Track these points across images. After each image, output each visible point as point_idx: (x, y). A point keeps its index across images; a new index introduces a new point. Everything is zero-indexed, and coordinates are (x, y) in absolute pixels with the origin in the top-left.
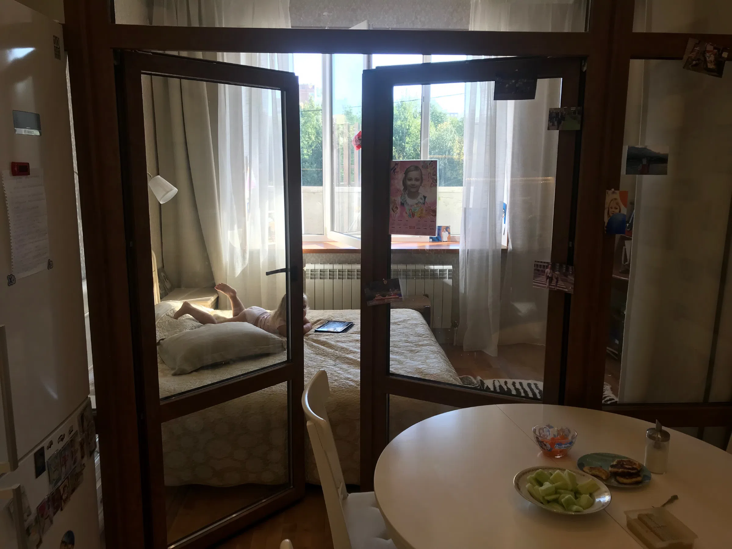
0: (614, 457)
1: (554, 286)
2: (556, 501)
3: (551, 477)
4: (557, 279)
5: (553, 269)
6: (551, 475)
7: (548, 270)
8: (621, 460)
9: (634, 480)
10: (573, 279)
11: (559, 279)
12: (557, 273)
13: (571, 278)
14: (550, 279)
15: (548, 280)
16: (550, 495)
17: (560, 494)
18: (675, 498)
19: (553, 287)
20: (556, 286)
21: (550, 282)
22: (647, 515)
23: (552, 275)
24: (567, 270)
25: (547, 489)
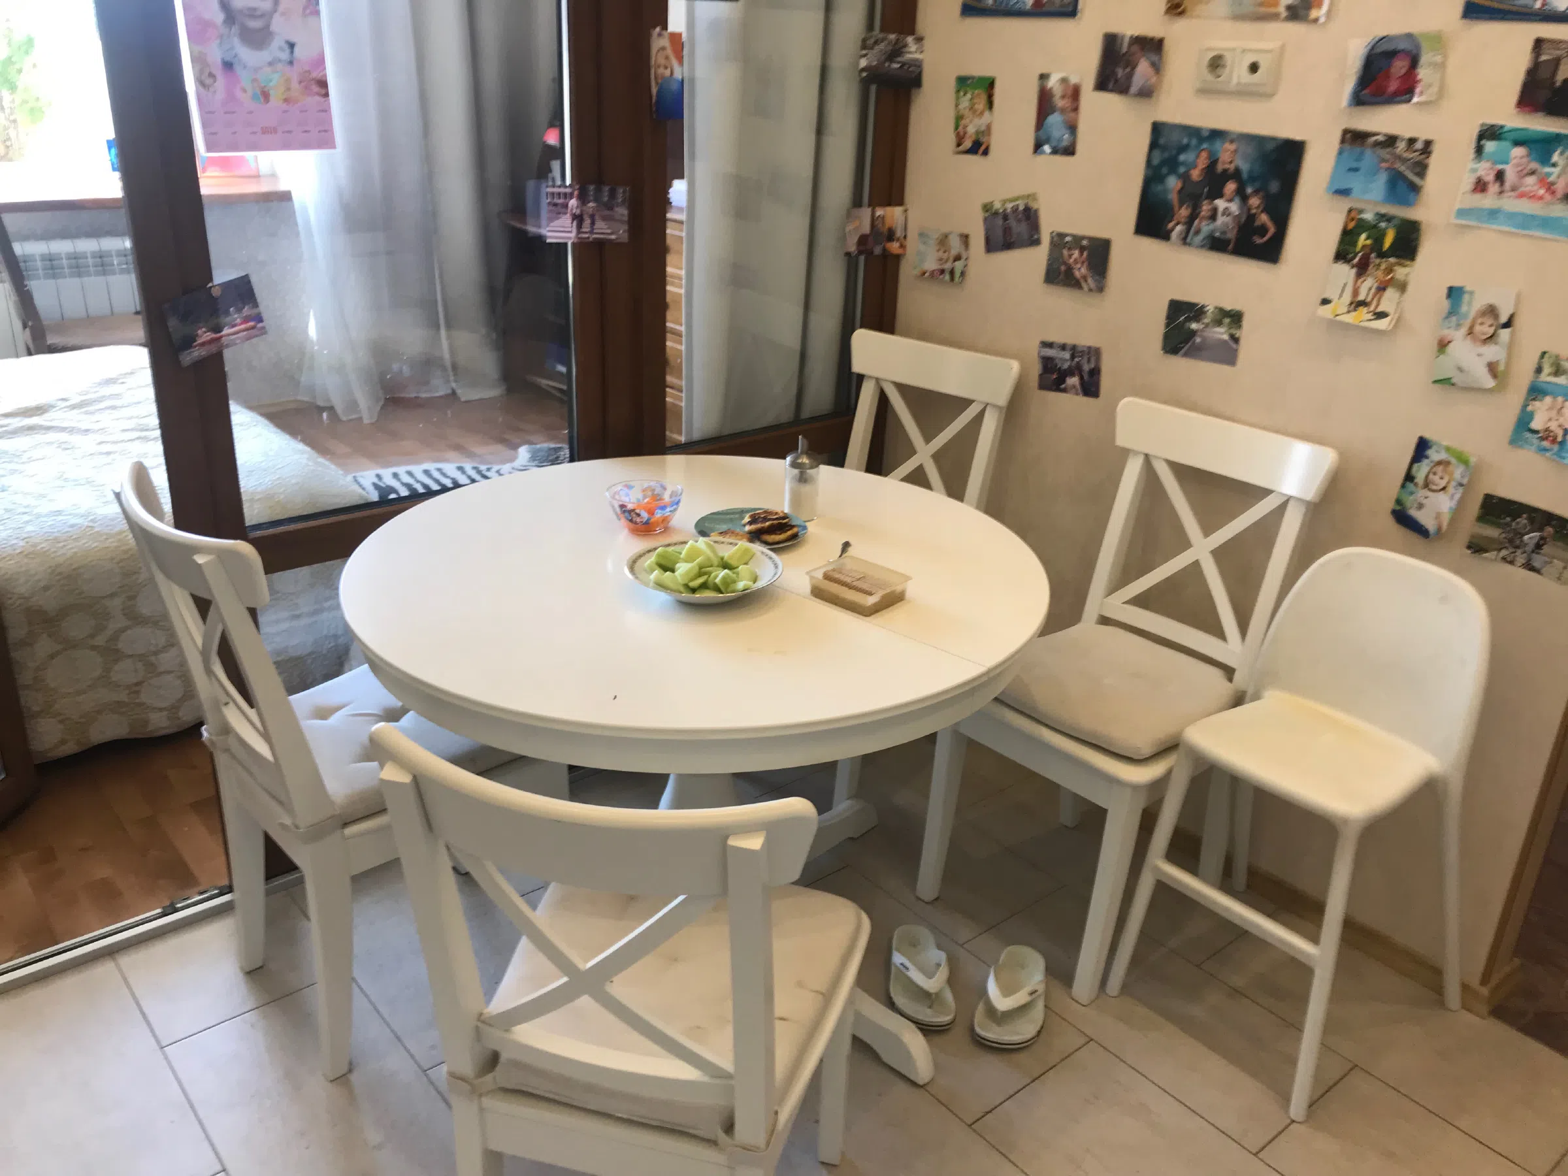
0: (742, 512)
1: (586, 233)
2: (704, 586)
3: (682, 556)
4: (592, 217)
5: (583, 198)
6: (680, 553)
7: (573, 203)
8: (753, 513)
9: (789, 533)
10: (626, 212)
11: (597, 217)
12: (591, 204)
13: (622, 212)
14: (578, 219)
15: (575, 223)
16: (692, 580)
17: (709, 574)
18: (846, 545)
19: (587, 236)
20: (591, 232)
21: (579, 227)
22: (834, 570)
23: (582, 211)
24: (612, 194)
25: (687, 573)
